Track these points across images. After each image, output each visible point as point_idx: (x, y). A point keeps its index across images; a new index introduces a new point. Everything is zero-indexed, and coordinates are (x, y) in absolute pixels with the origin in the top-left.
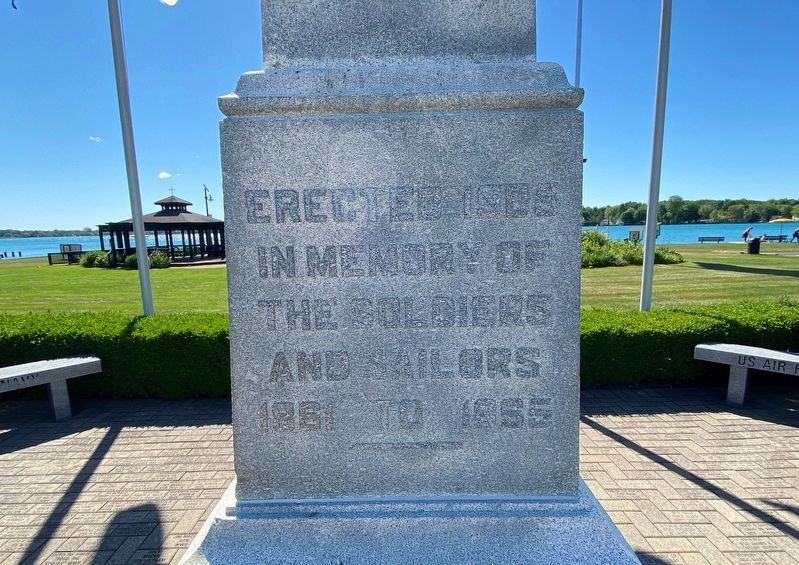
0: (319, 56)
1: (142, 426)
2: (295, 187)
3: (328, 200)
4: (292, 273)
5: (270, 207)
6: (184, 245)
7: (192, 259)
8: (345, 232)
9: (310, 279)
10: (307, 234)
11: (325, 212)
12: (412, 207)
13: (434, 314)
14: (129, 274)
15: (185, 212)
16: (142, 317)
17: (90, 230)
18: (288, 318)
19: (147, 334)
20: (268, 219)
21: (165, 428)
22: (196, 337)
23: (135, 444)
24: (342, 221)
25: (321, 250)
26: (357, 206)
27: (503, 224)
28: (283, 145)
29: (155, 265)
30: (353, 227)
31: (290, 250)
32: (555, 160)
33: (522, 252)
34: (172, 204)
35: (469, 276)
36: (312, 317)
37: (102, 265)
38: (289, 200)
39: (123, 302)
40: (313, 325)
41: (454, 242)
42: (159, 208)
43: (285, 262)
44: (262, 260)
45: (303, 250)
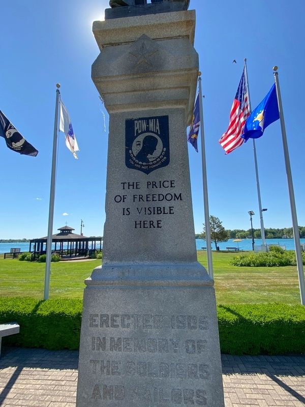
0: (121, 261)
1: (33, 367)
2: (108, 313)
3: (120, 318)
4: (104, 349)
5: (98, 321)
6: (68, 249)
7: (70, 257)
8: (125, 332)
9: (111, 352)
10: (111, 332)
11: (118, 324)
12: (151, 323)
13: (160, 371)
14: (40, 265)
15: (71, 233)
16: (42, 301)
17: (25, 240)
18: (101, 369)
19: (44, 312)
20: (97, 326)
21: (44, 369)
22: (66, 315)
23: (28, 379)
24: (125, 328)
25: (116, 339)
26: (130, 321)
27: (187, 332)
28: (105, 297)
29: (53, 260)
30: (128, 330)
31: (104, 338)
32: (205, 307)
33: (196, 345)
34: (65, 230)
35: (175, 354)
36: (110, 369)
37: (28, 260)
38: (105, 318)
39: (34, 282)
40: (111, 373)
41: (168, 339)
42: (59, 232)
43: (102, 344)
44: (93, 342)
45: (109, 339)
